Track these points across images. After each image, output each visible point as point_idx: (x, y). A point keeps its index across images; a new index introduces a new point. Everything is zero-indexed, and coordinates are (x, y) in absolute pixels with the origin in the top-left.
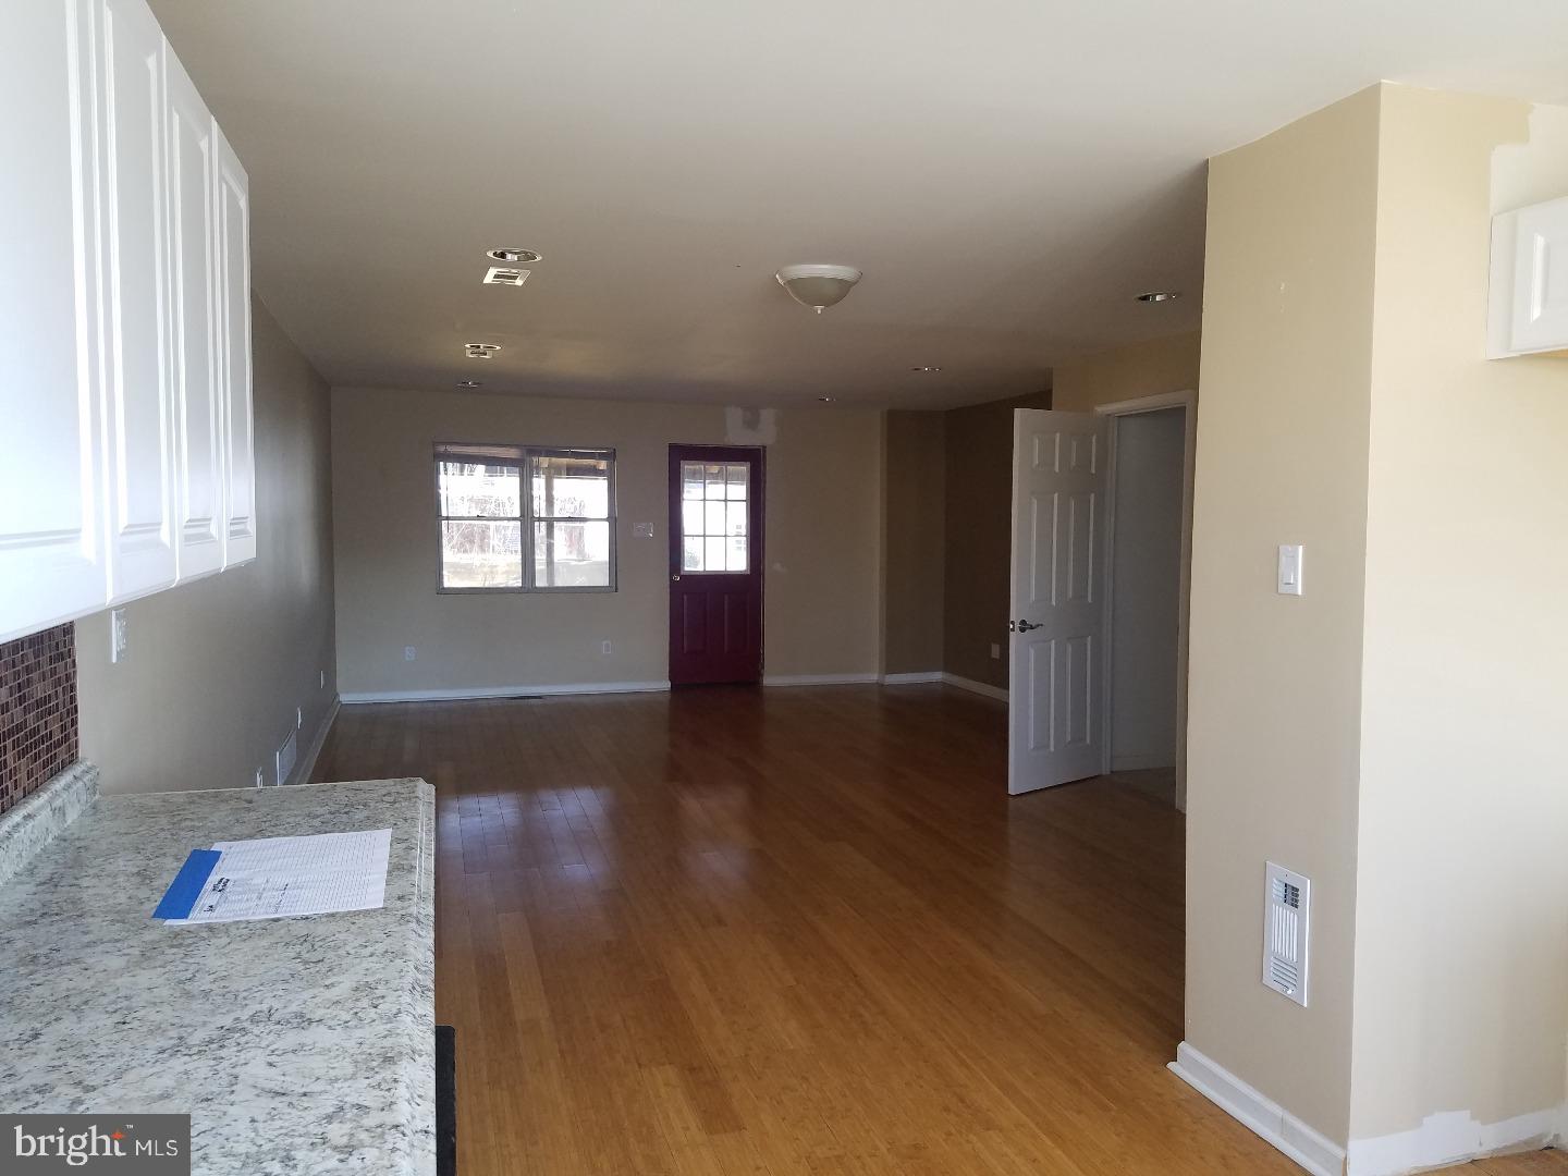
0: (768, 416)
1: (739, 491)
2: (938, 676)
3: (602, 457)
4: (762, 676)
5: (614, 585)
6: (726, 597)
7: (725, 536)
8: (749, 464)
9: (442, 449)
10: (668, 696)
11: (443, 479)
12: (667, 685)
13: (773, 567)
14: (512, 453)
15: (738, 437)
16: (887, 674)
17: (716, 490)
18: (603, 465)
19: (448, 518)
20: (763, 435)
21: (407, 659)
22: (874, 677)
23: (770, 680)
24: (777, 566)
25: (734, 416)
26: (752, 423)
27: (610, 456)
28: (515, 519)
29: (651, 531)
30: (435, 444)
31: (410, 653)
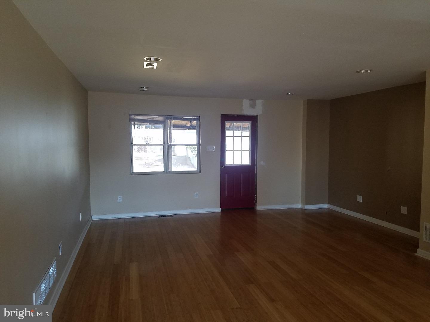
0: (259, 102)
1: (247, 133)
2: (326, 206)
3: (195, 120)
4: (256, 205)
5: (199, 171)
6: (242, 175)
7: (242, 151)
8: (251, 122)
9: (133, 117)
10: (220, 214)
11: (133, 130)
12: (219, 210)
13: (261, 163)
14: (160, 119)
15: (247, 111)
16: (306, 205)
17: (238, 133)
18: (195, 123)
19: (135, 145)
20: (258, 110)
21: (119, 201)
22: (299, 206)
23: (259, 207)
24: (262, 163)
25: (246, 103)
26: (253, 106)
27: (198, 119)
28: (161, 145)
29: (214, 149)
30: (130, 115)
31: (120, 199)
